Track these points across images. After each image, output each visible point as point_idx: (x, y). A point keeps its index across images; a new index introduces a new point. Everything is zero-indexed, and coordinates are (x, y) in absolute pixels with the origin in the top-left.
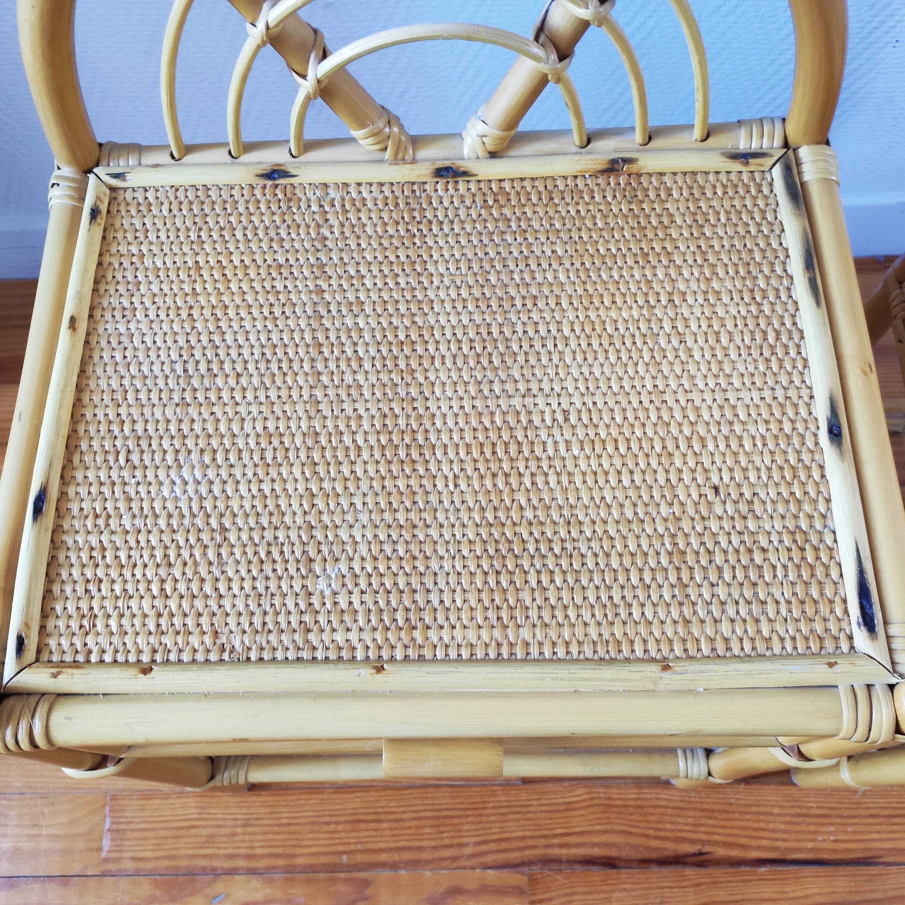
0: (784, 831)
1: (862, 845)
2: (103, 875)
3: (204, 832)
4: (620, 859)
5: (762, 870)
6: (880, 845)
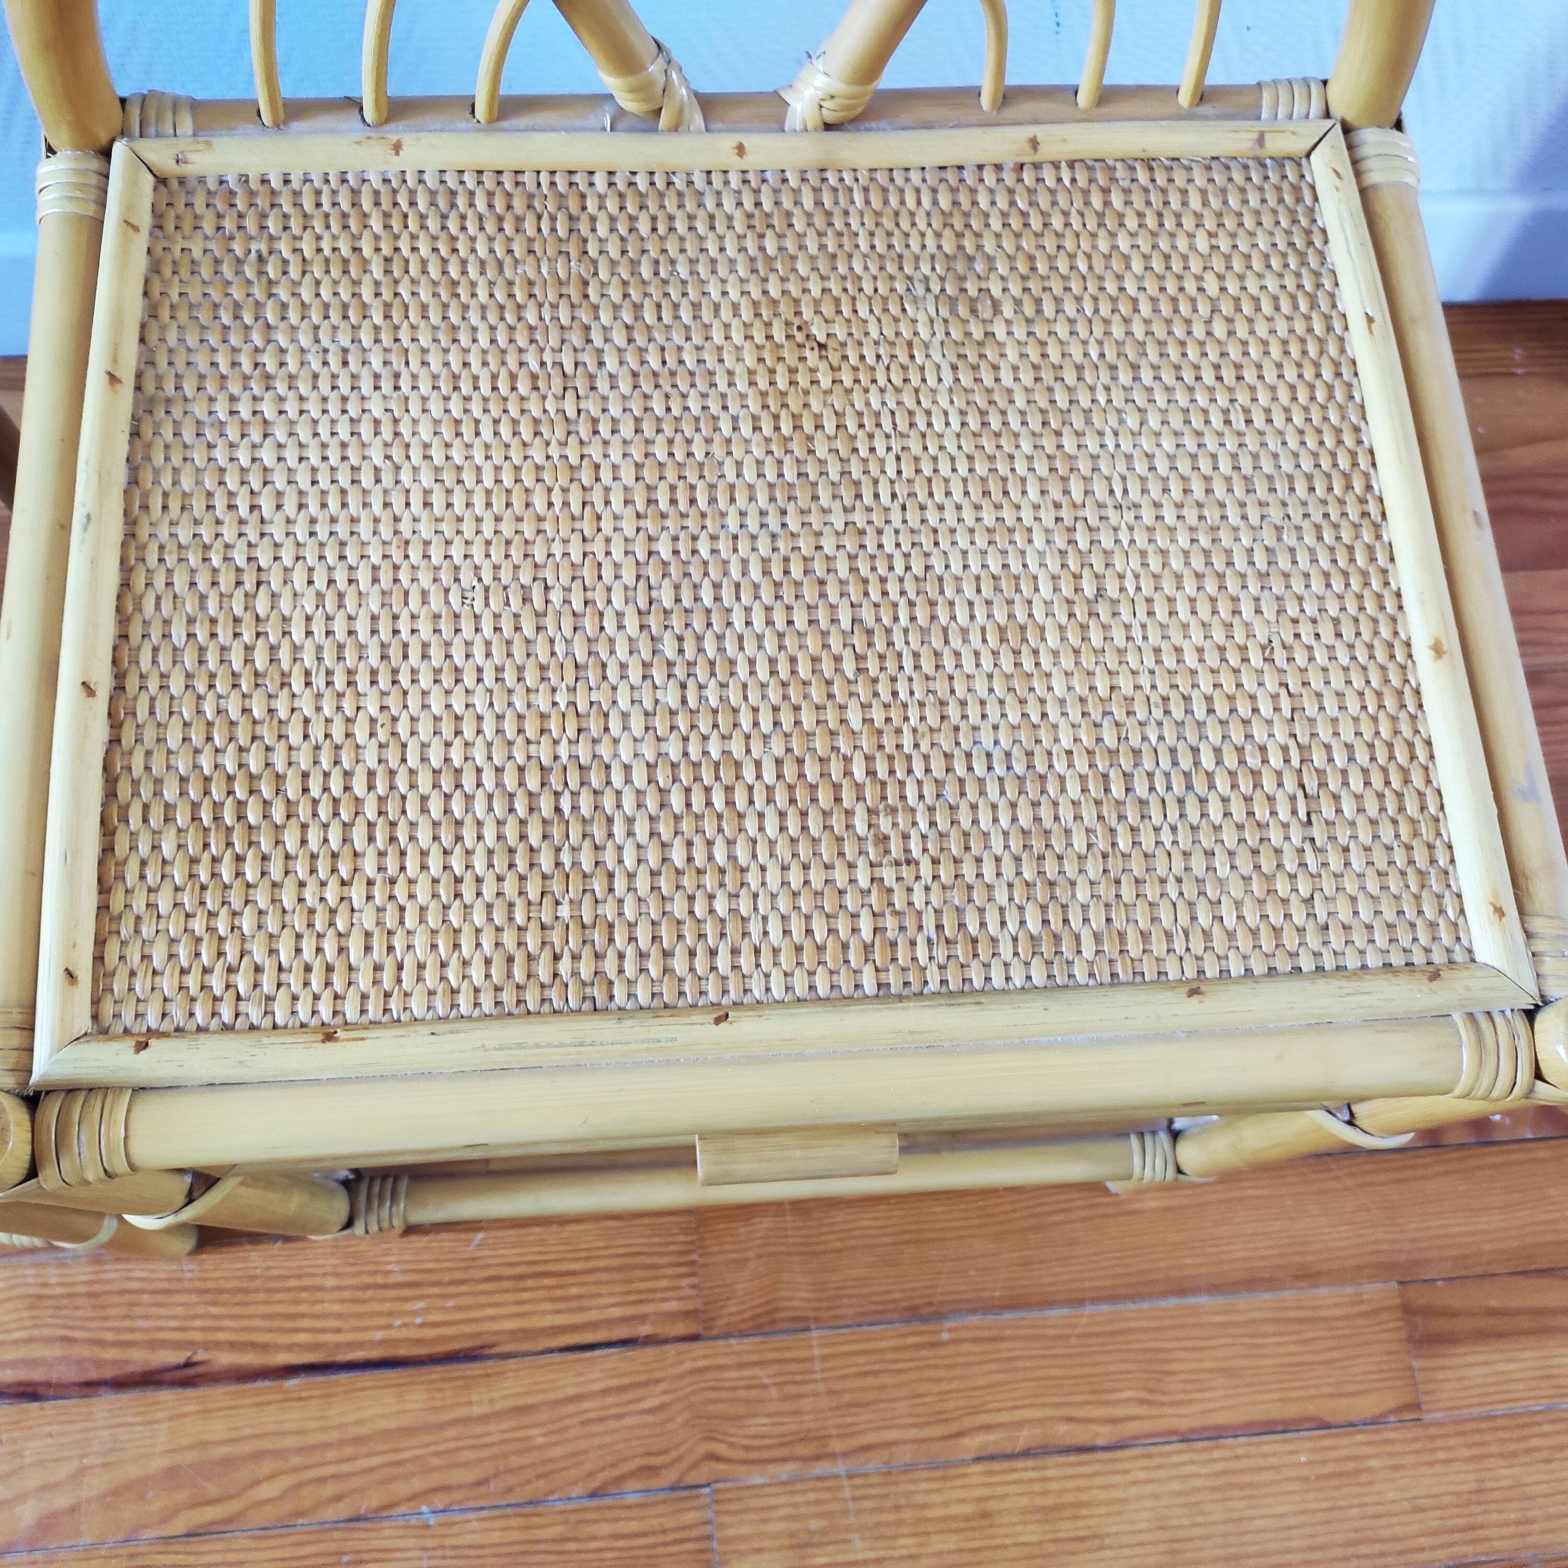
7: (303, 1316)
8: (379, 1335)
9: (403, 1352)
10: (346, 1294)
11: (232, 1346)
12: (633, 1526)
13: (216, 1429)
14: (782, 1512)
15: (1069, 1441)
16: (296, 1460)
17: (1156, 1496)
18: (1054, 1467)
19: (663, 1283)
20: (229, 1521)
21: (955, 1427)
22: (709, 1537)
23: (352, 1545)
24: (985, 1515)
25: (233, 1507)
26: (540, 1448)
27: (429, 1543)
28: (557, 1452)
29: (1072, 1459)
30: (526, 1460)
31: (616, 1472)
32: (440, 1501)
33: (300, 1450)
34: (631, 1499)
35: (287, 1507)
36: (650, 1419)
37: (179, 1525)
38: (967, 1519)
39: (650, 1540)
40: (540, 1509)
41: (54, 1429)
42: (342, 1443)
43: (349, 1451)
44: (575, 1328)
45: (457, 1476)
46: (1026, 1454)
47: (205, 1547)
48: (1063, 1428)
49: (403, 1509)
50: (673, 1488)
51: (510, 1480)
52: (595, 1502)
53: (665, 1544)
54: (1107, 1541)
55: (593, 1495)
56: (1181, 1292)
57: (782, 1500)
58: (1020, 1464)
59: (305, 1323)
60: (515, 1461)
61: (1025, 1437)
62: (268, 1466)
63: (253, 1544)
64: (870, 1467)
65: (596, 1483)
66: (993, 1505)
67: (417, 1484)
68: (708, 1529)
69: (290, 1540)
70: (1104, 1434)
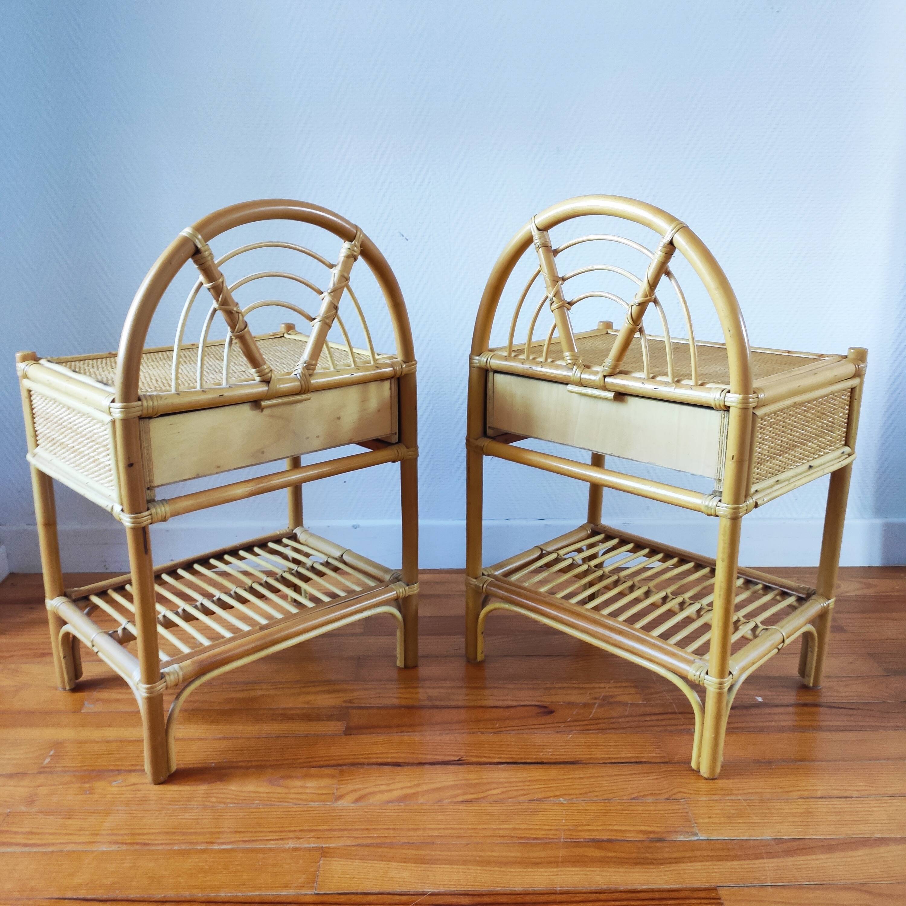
0: (517, 751)
1: (570, 756)
2: (39, 773)
3: (117, 756)
4: (405, 763)
5: (502, 766)
6: (582, 757)
7: (503, 751)
8: (535, 757)
9: (544, 761)
10: (520, 747)
11: (477, 756)
12: (652, 808)
13: (471, 776)
14: (717, 808)
15: (840, 795)
16: (506, 785)
17: (886, 811)
18: (836, 802)
19: (649, 749)
20: (480, 798)
21: (787, 790)
22: (687, 813)
23: (531, 807)
24: (810, 812)
25: (481, 795)
26: (605, 786)
27: (565, 808)
28: (613, 788)
29: (843, 799)
30: (601, 789)
31: (642, 794)
32: (567, 798)
33: (507, 782)
34: (650, 801)
35: (503, 796)
36: (651, 781)
37: (460, 799)
38: (801, 813)
39: (661, 812)
40: (610, 802)
41: (408, 774)
42: (523, 781)
43: (528, 783)
44: (614, 758)
45: (573, 792)
46: (822, 797)
47: (471, 805)
48: (836, 792)
49: (552, 799)
50: (667, 799)
51: (596, 794)
52: (634, 801)
53: (668, 813)
54: (869, 822)
55: (633, 799)
56: (874, 760)
57: (716, 805)
58: (822, 800)
59: (504, 753)
60: (597, 789)
61: (819, 794)
62: (495, 786)
63: (490, 805)
64: (753, 798)
65: (634, 796)
66: (811, 810)
67: (557, 793)
68: (686, 811)
69: (505, 805)
70: (855, 794)
